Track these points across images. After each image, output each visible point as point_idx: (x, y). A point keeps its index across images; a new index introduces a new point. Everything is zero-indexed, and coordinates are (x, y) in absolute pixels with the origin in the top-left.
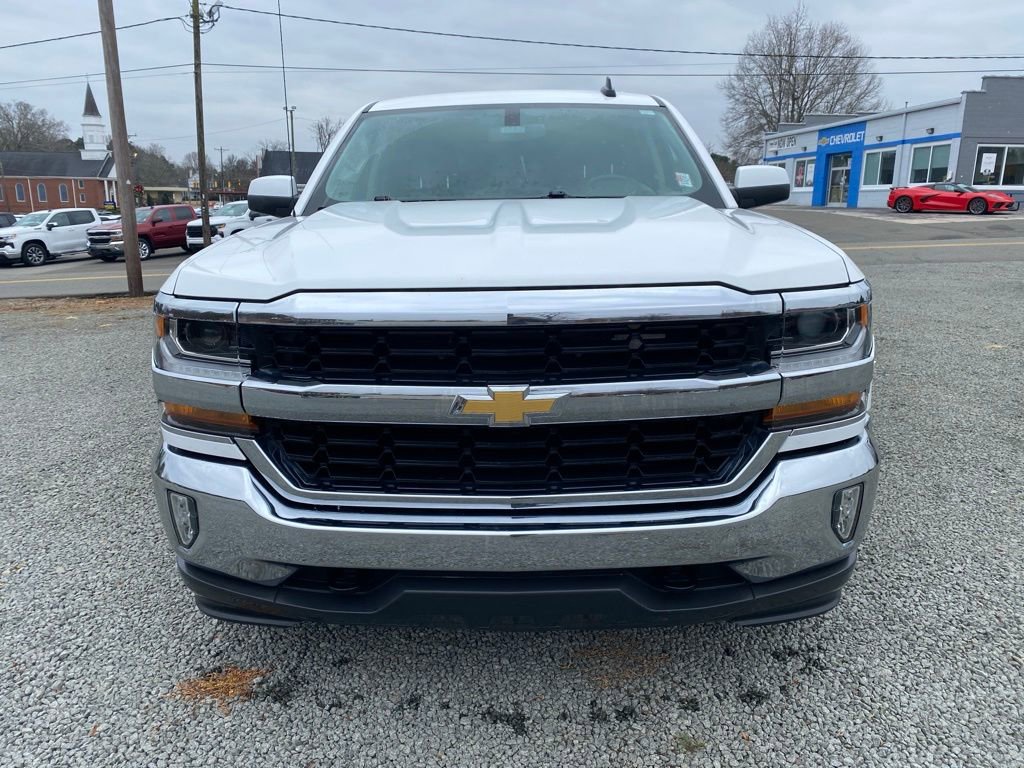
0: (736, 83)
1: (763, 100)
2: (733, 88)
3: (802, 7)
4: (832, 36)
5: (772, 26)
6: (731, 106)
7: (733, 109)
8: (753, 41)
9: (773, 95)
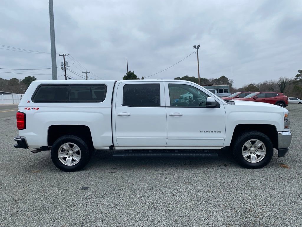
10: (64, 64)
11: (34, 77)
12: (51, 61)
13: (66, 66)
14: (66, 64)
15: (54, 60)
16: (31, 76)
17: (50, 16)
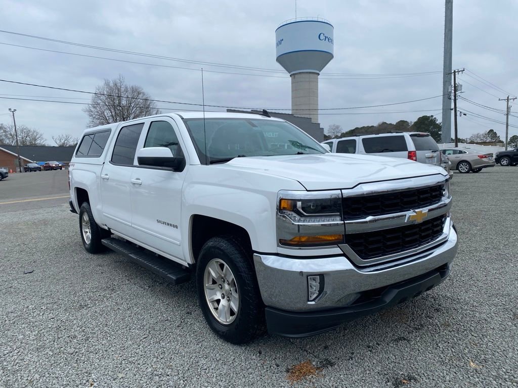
0: (93, 109)
1: (107, 118)
2: (92, 111)
3: (121, 77)
4: (136, 92)
5: (107, 84)
6: (91, 120)
7: (93, 121)
8: (99, 90)
9: (112, 116)
10: (453, 88)
11: (432, 116)
12: (442, 85)
13: (457, 93)
14: (459, 88)
15: (448, 83)
16: (428, 116)
17: (446, 5)
